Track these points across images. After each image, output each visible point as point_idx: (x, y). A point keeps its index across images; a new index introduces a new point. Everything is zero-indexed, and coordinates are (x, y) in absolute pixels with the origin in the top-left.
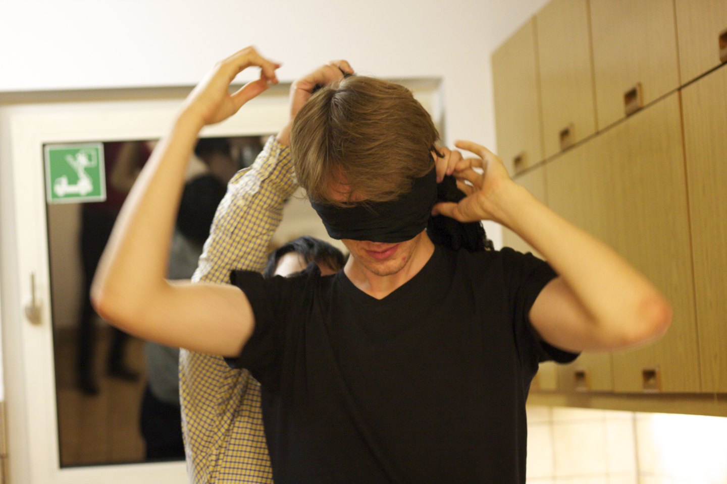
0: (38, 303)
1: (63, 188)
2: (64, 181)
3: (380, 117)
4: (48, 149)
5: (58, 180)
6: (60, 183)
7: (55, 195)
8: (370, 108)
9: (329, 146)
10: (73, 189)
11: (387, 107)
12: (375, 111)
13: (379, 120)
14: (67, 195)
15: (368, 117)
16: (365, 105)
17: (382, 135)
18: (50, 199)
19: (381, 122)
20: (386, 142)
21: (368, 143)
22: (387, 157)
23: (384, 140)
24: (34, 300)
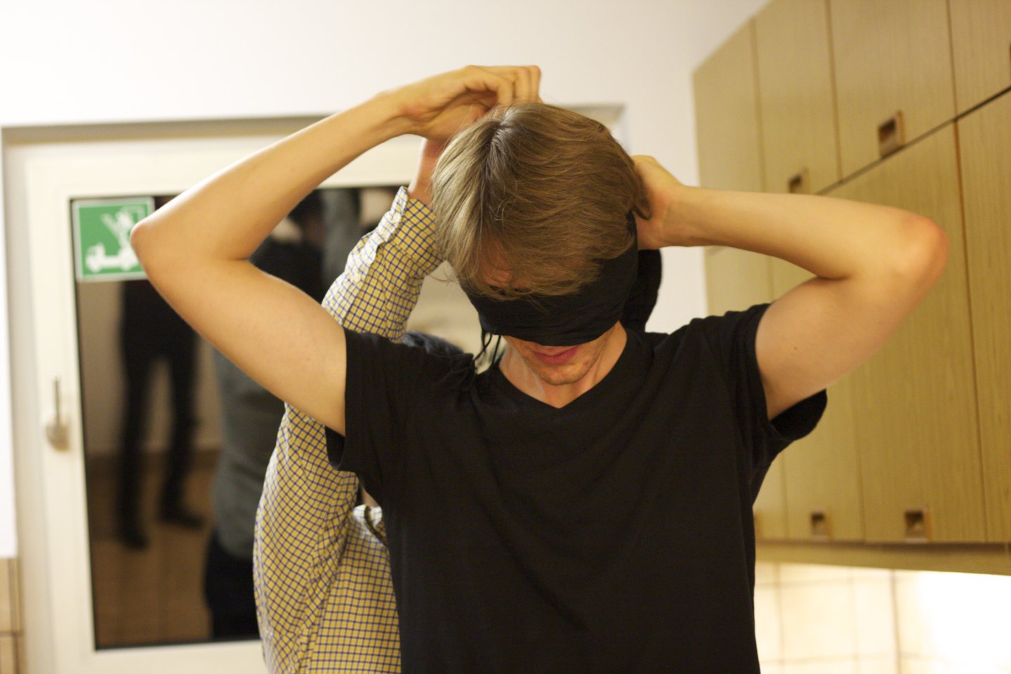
0: (64, 420)
1: (98, 260)
2: (100, 250)
3: (557, 173)
4: (77, 206)
5: (91, 249)
6: (94, 254)
7: (87, 271)
8: (544, 158)
9: (484, 210)
10: (112, 262)
11: (569, 157)
12: (552, 163)
13: (558, 176)
14: (105, 271)
15: (542, 172)
16: (538, 154)
17: (559, 200)
18: (80, 276)
19: (562, 180)
20: (566, 210)
21: (539, 211)
22: (565, 232)
23: (564, 208)
24: (58, 417)
